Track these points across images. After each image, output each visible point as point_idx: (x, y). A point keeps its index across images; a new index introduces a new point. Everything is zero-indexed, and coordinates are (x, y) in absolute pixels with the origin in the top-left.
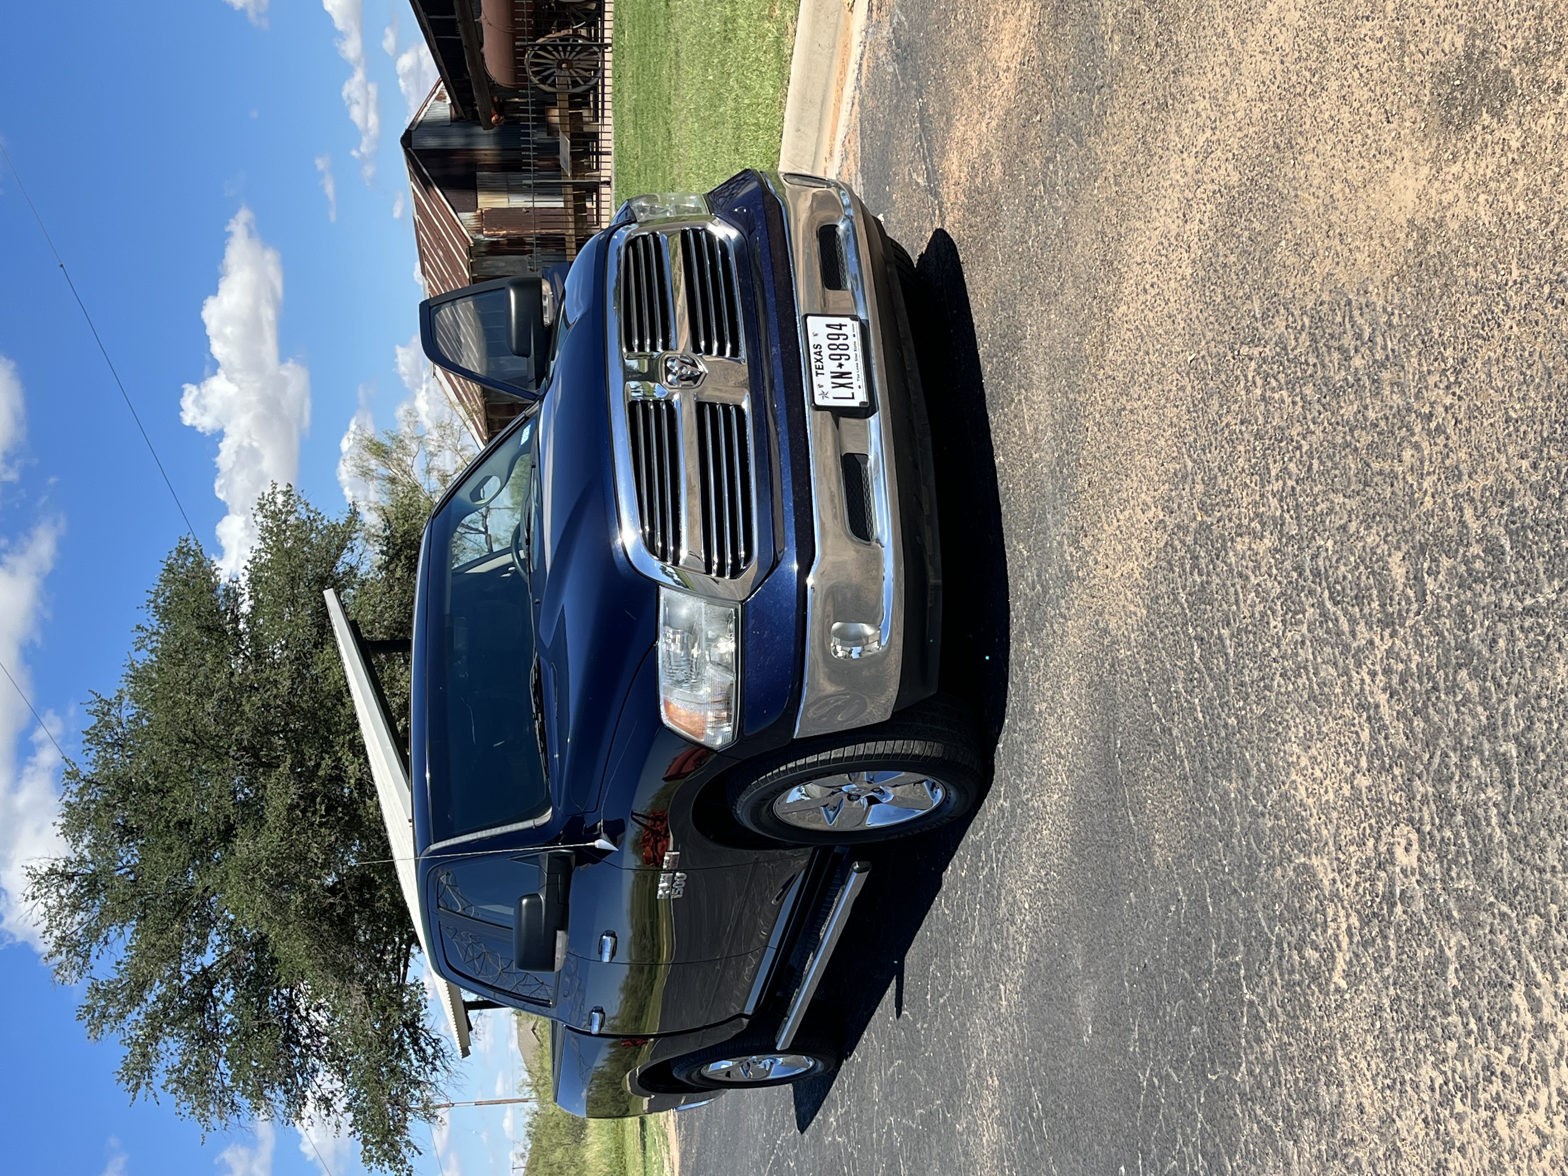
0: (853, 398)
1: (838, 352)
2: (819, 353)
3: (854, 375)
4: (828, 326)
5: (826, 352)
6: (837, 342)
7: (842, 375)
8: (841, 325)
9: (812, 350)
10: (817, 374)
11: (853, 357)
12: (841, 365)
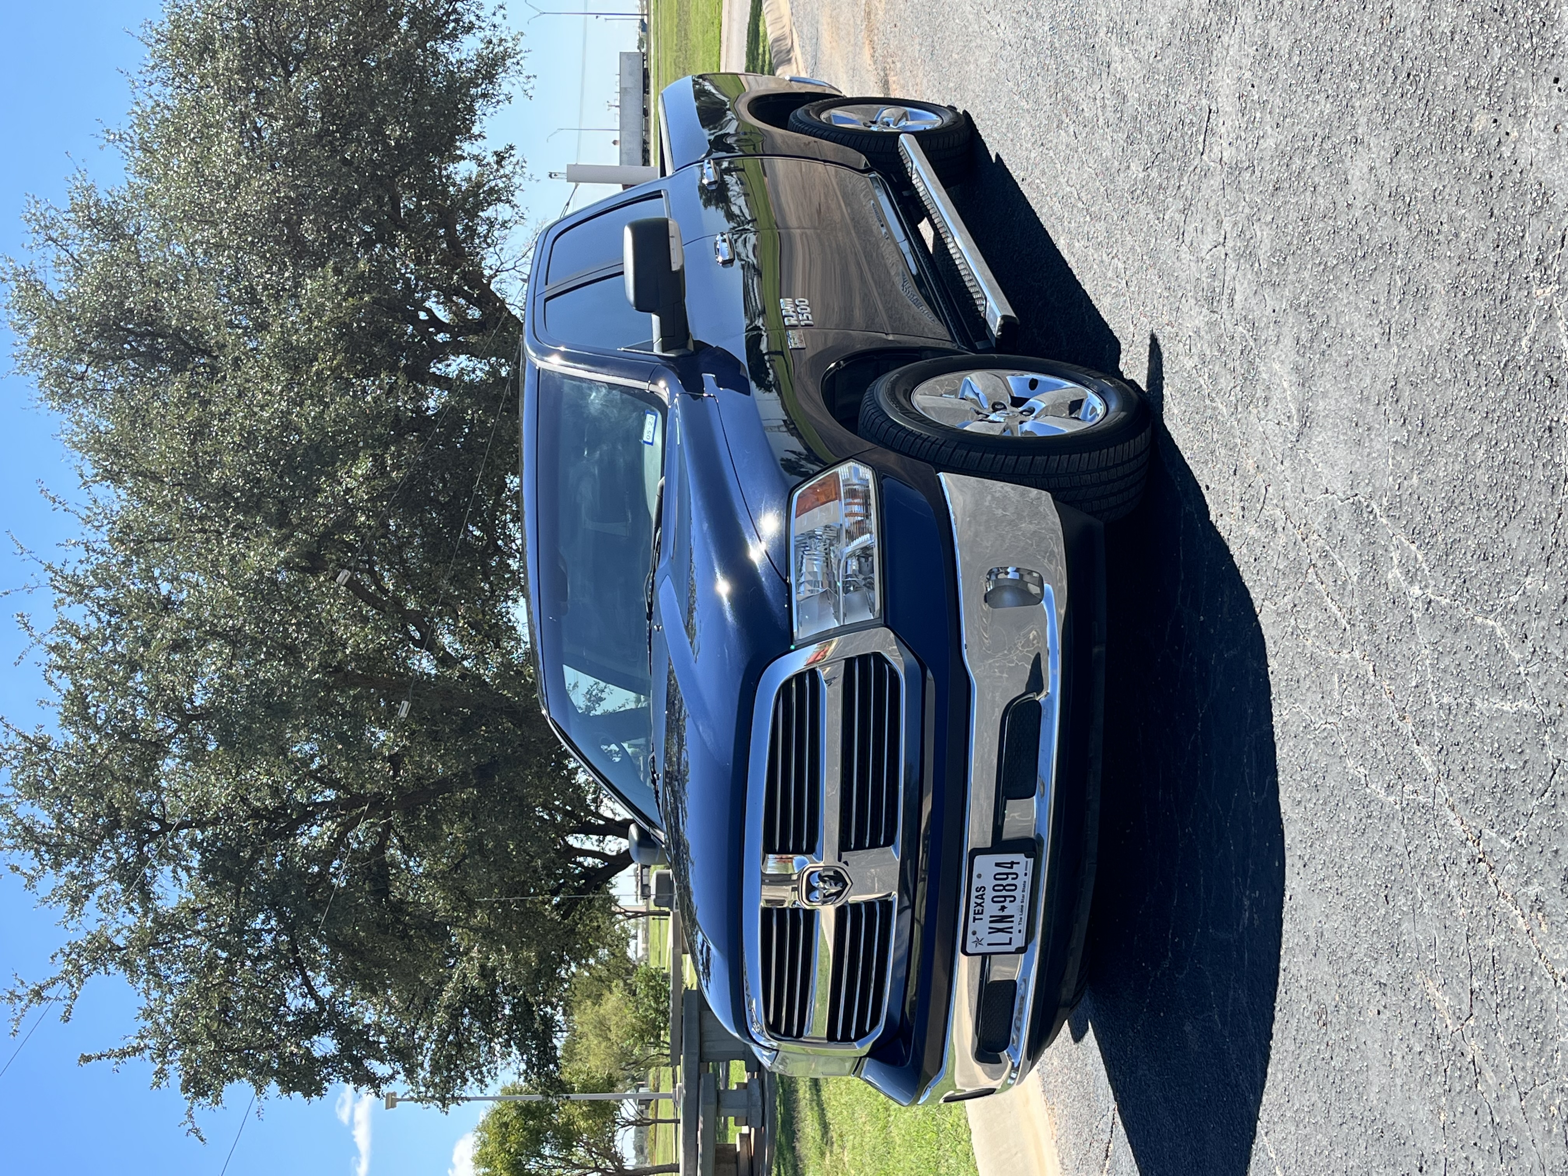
0: (1010, 944)
1: (1004, 893)
2: (981, 897)
3: (1016, 919)
4: (997, 865)
5: (989, 894)
6: (1004, 883)
7: (1002, 919)
8: (1012, 863)
9: (974, 893)
10: (975, 919)
11: (1019, 899)
12: (1003, 908)
